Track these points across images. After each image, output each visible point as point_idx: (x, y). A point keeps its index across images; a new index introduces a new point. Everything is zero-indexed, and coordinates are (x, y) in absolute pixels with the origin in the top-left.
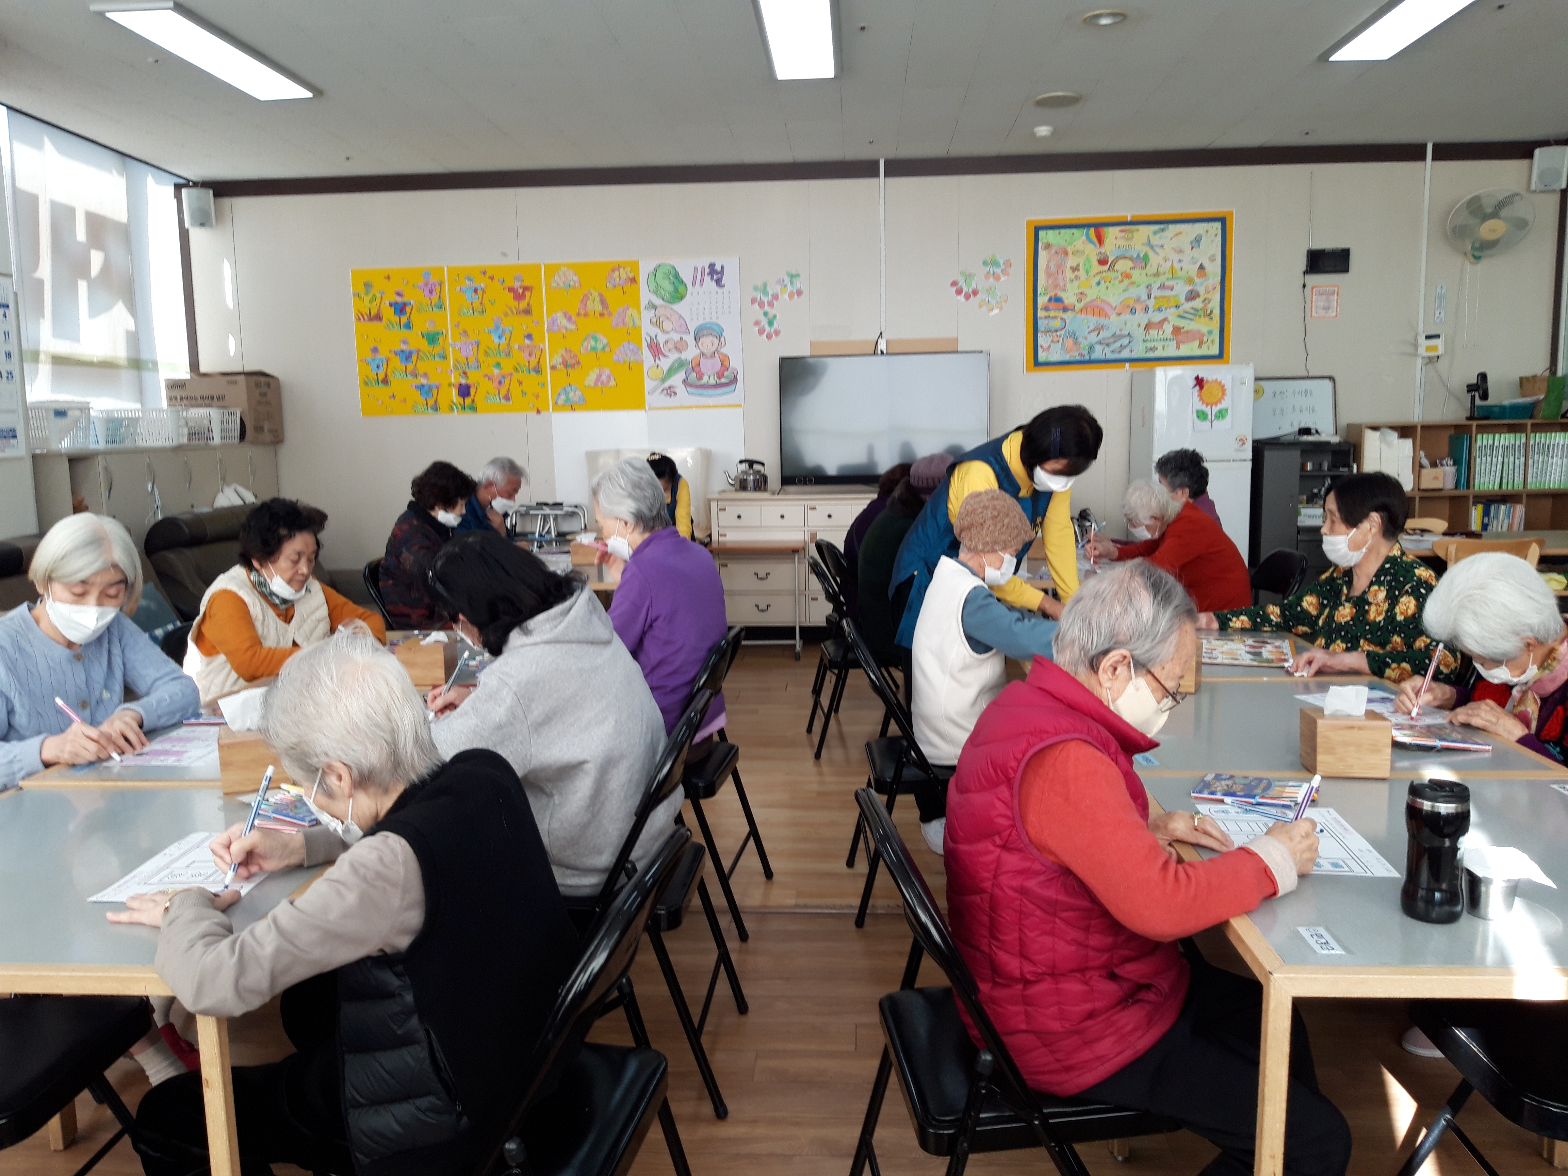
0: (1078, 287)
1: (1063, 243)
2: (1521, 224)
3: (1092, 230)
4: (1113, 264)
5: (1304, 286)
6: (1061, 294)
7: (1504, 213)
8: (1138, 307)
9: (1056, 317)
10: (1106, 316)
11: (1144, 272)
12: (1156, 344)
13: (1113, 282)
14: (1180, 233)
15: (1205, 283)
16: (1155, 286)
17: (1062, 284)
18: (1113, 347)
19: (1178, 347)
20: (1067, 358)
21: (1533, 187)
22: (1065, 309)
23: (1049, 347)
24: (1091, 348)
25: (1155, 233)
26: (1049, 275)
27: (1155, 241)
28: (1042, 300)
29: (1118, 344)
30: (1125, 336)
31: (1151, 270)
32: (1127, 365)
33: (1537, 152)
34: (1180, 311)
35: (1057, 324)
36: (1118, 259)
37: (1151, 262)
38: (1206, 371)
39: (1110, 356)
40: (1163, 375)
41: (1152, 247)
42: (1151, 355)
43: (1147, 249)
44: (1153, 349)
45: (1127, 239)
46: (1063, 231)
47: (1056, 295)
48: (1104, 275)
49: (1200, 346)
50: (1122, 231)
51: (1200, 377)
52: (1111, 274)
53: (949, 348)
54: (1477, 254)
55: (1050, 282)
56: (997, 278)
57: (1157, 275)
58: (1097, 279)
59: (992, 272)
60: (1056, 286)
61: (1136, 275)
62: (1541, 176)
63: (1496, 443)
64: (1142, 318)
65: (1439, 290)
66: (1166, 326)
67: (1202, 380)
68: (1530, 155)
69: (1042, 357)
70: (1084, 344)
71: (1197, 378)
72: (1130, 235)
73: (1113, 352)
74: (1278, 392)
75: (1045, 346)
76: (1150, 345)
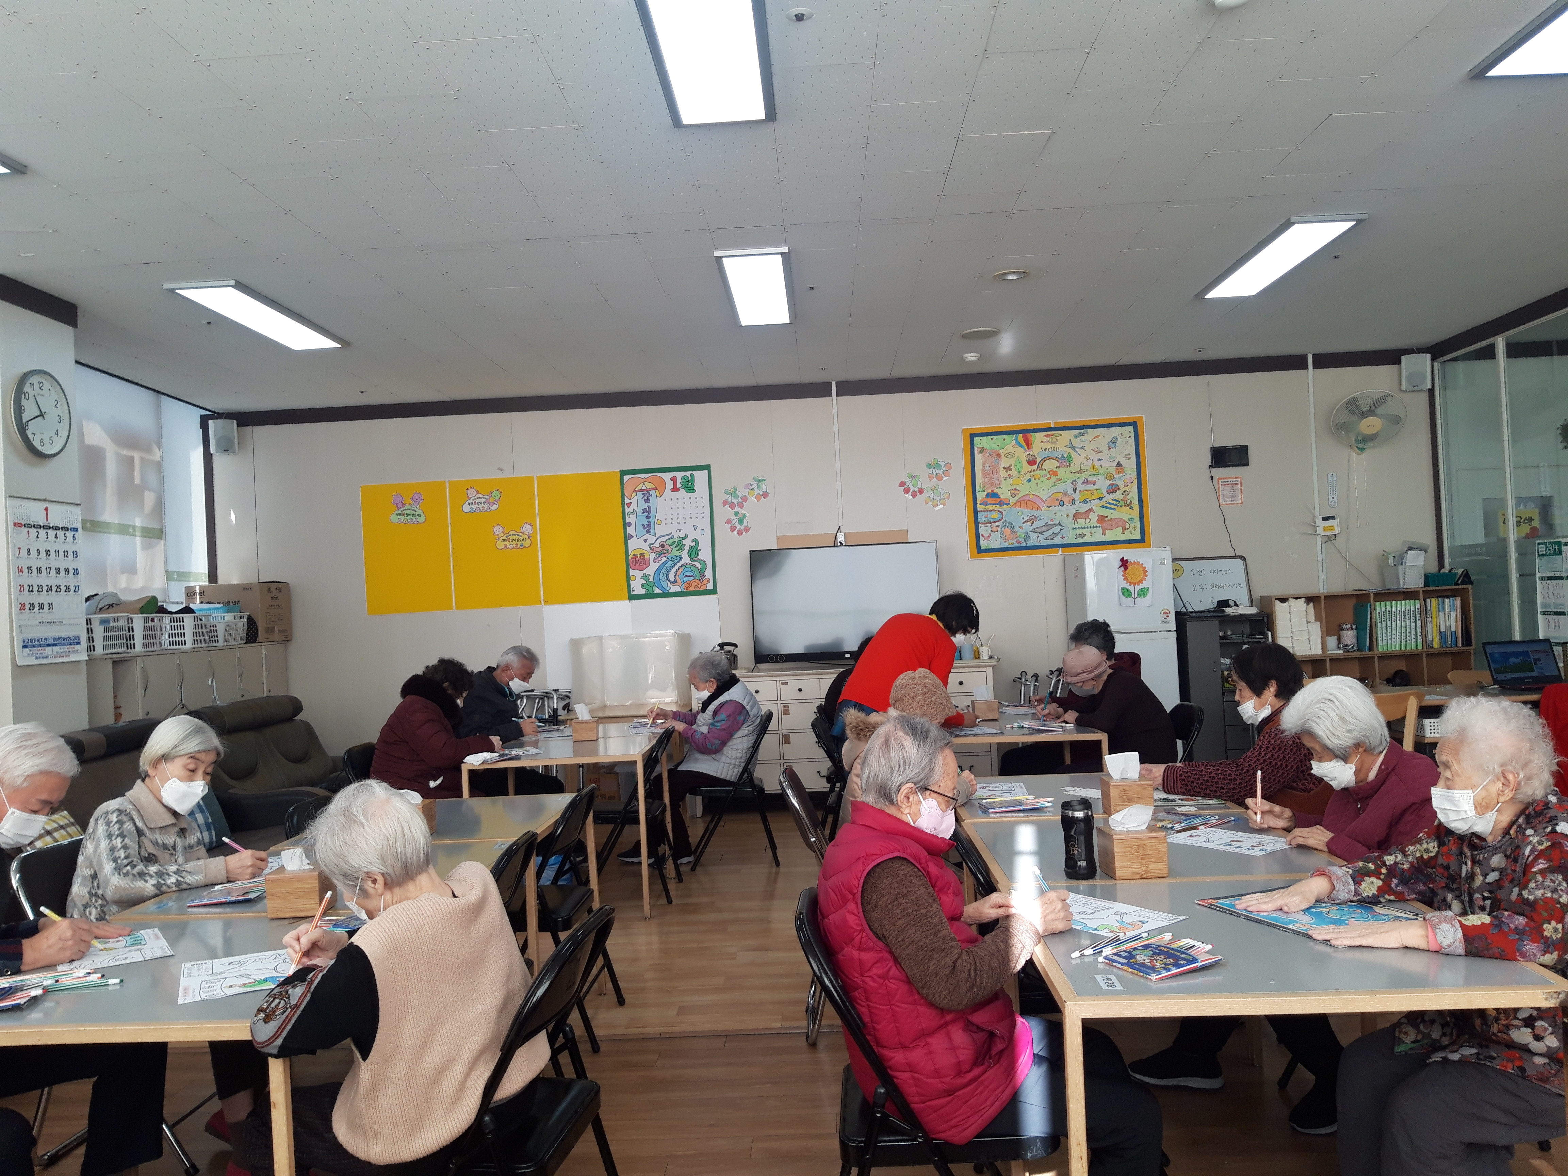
0: (1012, 485)
1: (995, 447)
2: (1396, 420)
3: (1021, 435)
4: (1041, 463)
5: (1212, 478)
6: (996, 490)
7: (1379, 411)
8: (1066, 500)
9: (994, 511)
10: (1038, 508)
11: (1069, 469)
12: (1084, 531)
13: (1042, 478)
14: (1099, 436)
15: (1123, 478)
16: (1080, 481)
17: (997, 482)
18: (1046, 534)
19: (1104, 534)
20: (1006, 545)
21: (1404, 388)
22: (1001, 504)
23: (989, 536)
24: (1027, 537)
25: (1076, 437)
26: (985, 474)
27: (1076, 443)
28: (980, 496)
29: (1050, 532)
30: (1056, 525)
31: (1075, 468)
32: (1060, 550)
33: (1403, 358)
34: (1103, 503)
35: (995, 515)
36: (1045, 459)
37: (1074, 461)
38: (1131, 554)
39: (1044, 543)
40: (1091, 559)
41: (1074, 449)
42: (1080, 540)
43: (1069, 450)
44: (1082, 535)
45: (1052, 443)
46: (994, 437)
47: (992, 491)
48: (1033, 473)
49: (1123, 533)
50: (1046, 436)
51: (1125, 558)
52: (1039, 472)
53: (900, 539)
54: (1360, 446)
55: (987, 480)
56: (940, 479)
57: (1080, 472)
58: (1027, 477)
59: (934, 473)
60: (992, 484)
61: (1062, 472)
62: (1409, 378)
63: (1394, 609)
64: (1070, 510)
65: (1330, 478)
66: (1091, 514)
67: (1127, 561)
68: (1399, 362)
69: (984, 544)
70: (1020, 533)
71: (1122, 560)
72: (1054, 439)
73: (1046, 539)
74: (1196, 571)
75: (986, 535)
76: (1079, 532)
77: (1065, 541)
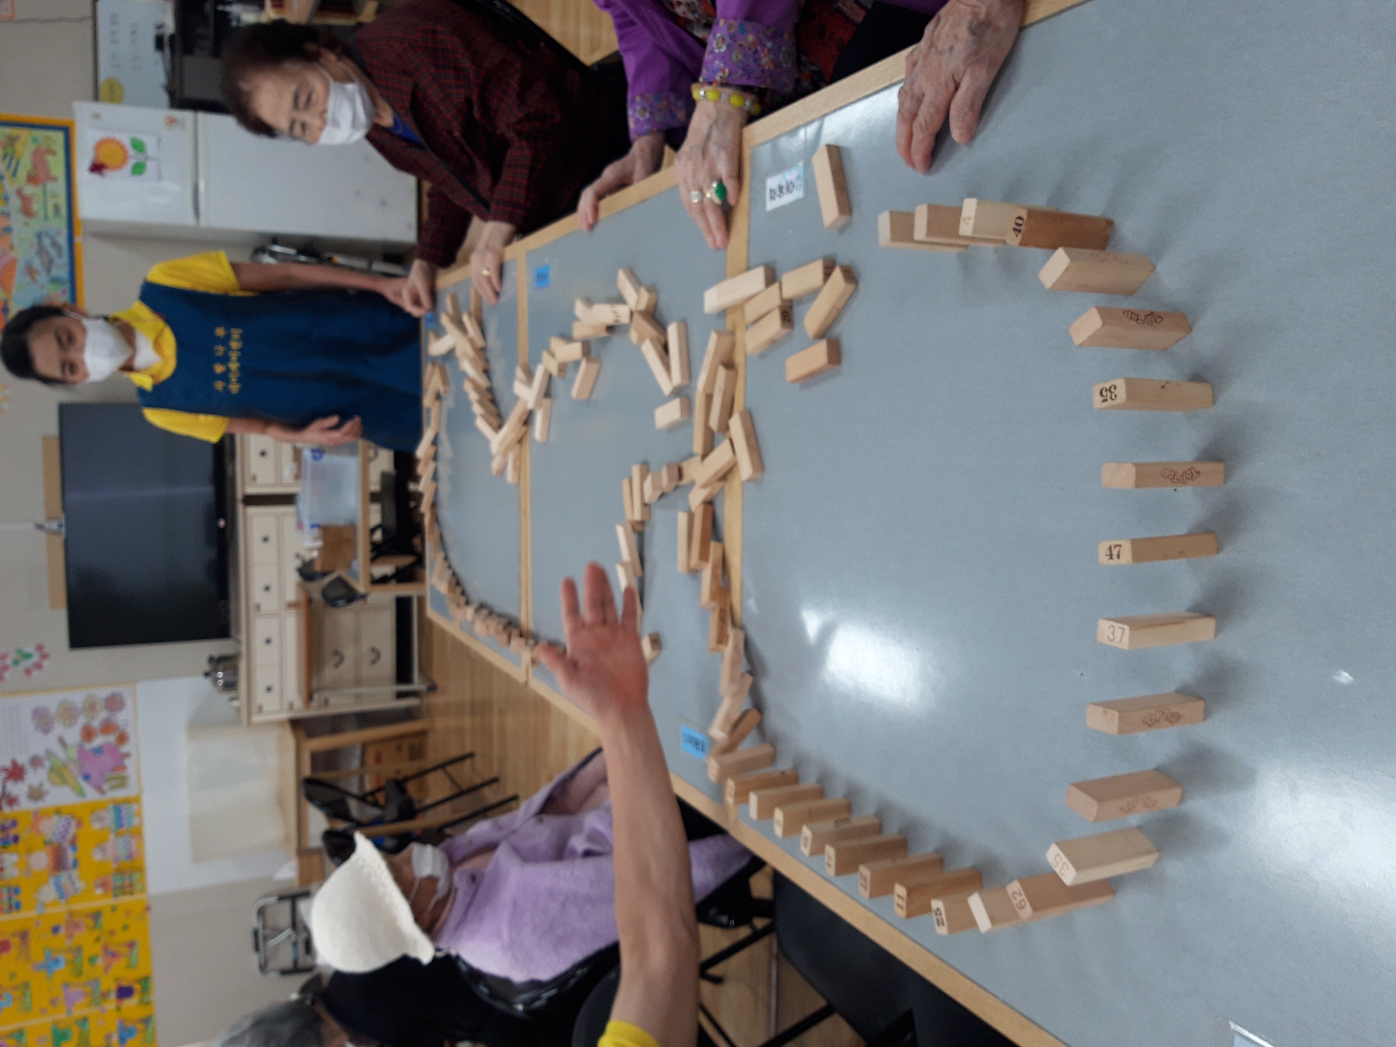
12: (51, 204)
18: (54, 255)
19: (54, 181)
24: (56, 280)
29: (50, 249)
30: (40, 241)
32: (78, 239)
39: (65, 258)
40: (90, 208)
42: (63, 213)
44: (56, 209)
49: (53, 154)
64: (17, 220)
66: (26, 192)
67: (95, 163)
71: (92, 169)
73: (60, 255)
74: (112, 61)
76: (51, 211)
77: (64, 232)
